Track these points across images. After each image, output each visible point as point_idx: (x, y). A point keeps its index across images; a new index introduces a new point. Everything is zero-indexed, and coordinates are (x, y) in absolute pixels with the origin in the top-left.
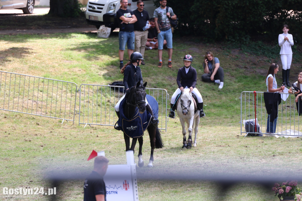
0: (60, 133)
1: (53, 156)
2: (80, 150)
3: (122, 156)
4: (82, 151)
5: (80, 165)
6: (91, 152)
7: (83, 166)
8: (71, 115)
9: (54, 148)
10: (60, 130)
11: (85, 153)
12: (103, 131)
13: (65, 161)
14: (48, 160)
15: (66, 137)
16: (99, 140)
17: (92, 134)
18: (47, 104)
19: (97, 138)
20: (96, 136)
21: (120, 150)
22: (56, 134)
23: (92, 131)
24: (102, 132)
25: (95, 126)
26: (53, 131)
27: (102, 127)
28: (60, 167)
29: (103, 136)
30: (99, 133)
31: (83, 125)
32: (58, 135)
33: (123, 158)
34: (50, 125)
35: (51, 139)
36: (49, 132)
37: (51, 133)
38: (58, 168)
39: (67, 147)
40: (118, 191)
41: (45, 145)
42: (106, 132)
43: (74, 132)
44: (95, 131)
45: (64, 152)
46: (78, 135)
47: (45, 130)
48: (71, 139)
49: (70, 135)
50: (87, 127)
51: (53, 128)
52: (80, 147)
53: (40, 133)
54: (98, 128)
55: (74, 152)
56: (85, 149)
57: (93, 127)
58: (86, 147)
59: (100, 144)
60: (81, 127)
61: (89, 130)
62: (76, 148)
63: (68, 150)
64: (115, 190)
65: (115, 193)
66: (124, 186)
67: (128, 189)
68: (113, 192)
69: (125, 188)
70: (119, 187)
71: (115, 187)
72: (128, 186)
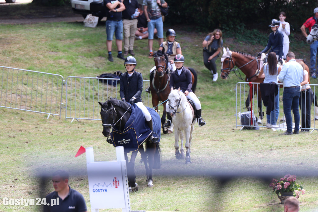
0: (45, 128)
1: (39, 153)
2: (67, 146)
3: (112, 152)
4: (69, 147)
5: (68, 161)
6: (79, 148)
7: (71, 163)
8: (57, 109)
9: (40, 144)
10: (46, 125)
11: (72, 149)
12: (92, 126)
13: (52, 157)
14: (33, 157)
15: (52, 133)
16: (87, 135)
17: (80, 129)
18: (32, 98)
19: (85, 133)
20: (84, 131)
22: (42, 130)
23: (80, 126)
24: (90, 127)
25: (82, 121)
26: (38, 126)
27: (90, 121)
28: (47, 165)
29: (91, 131)
30: (87, 128)
31: (70, 120)
32: (43, 131)
33: (112, 154)
34: (35, 120)
35: (36, 134)
36: (34, 127)
37: (37, 129)
38: (44, 165)
39: (54, 143)
40: (108, 189)
41: (30, 141)
42: (95, 127)
43: (60, 127)
44: (83, 125)
45: (50, 148)
46: (65, 130)
47: (30, 126)
48: (57, 135)
49: (57, 130)
50: (74, 122)
51: (39, 123)
52: (67, 143)
53: (25, 128)
54: (86, 123)
55: (60, 148)
56: (73, 145)
57: (80, 122)
58: (73, 143)
59: (88, 139)
60: (68, 122)
61: (77, 124)
62: (63, 144)
63: (54, 147)
64: (105, 188)
65: (104, 191)
66: (114, 183)
67: (118, 187)
68: (102, 190)
69: (115, 185)
70: (108, 185)
71: (105, 185)
72: (119, 183)
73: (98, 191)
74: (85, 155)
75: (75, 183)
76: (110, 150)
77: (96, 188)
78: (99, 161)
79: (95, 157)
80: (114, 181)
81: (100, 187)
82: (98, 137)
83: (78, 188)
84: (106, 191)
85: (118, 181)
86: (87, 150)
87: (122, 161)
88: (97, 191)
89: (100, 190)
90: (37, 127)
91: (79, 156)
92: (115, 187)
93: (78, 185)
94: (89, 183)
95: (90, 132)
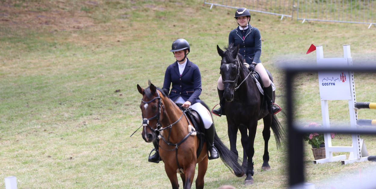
0: (279, 28)
1: (273, 50)
2: (298, 44)
3: (339, 50)
4: (300, 46)
5: (299, 58)
6: (309, 46)
7: (302, 59)
8: (290, 11)
9: (275, 42)
10: (280, 25)
11: (303, 47)
12: (321, 26)
13: (285, 54)
15: (285, 32)
16: (317, 34)
17: (310, 29)
19: (315, 33)
20: (314, 30)
21: (336, 44)
23: (310, 26)
24: (319, 28)
25: (312, 22)
26: (273, 26)
27: (319, 22)
28: (280, 60)
29: (320, 30)
30: (317, 28)
31: (301, 21)
32: (277, 30)
33: (339, 52)
34: (270, 21)
35: (271, 34)
36: (270, 27)
37: (272, 29)
38: (278, 61)
39: (286, 41)
40: (336, 82)
41: (265, 39)
42: (323, 27)
43: (293, 27)
44: (313, 26)
45: (283, 46)
46: (296, 30)
47: (266, 26)
48: (290, 34)
49: (289, 30)
50: (305, 23)
51: (273, 23)
52: (298, 42)
53: (261, 28)
54: (316, 23)
55: (292, 46)
56: (303, 43)
57: (310, 23)
58: (304, 41)
59: (318, 38)
60: (300, 23)
61: (307, 25)
62: (295, 43)
63: (287, 45)
64: (333, 82)
65: (333, 84)
66: (341, 78)
67: (345, 81)
68: (331, 84)
69: (342, 80)
70: (336, 79)
71: (333, 79)
72: (345, 78)
73: (327, 84)
74: (316, 52)
75: (305, 77)
76: (337, 48)
77: (325, 82)
78: (327, 57)
79: (324, 54)
80: (342, 76)
81: (329, 81)
82: (326, 37)
83: (308, 82)
84: (334, 84)
85: (345, 76)
86: (317, 48)
87: (348, 57)
88: (325, 84)
89: (329, 84)
90: (271, 28)
91: (310, 53)
92: (342, 81)
93: (308, 79)
94: (319, 77)
95: (319, 32)
